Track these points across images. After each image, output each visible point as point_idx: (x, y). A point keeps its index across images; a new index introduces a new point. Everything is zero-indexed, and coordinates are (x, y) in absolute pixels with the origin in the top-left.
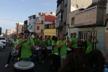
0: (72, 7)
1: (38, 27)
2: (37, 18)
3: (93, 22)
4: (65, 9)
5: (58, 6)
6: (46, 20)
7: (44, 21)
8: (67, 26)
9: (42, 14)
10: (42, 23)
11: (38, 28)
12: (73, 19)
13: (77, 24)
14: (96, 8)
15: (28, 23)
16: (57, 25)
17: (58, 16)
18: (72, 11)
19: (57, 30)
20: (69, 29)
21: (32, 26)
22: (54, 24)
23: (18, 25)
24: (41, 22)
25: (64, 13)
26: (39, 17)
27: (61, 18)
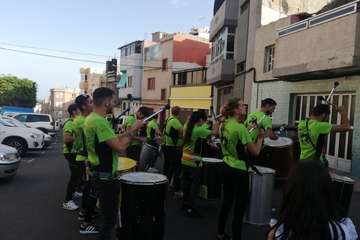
0: (265, 9)
1: (149, 79)
2: (147, 50)
3: (339, 61)
4: (241, 18)
5: (216, 8)
6: (176, 58)
7: (170, 59)
8: (247, 75)
9: (164, 36)
10: (164, 68)
11: (151, 84)
12: (270, 50)
13: (285, 68)
14: (351, 9)
15: (119, 69)
16: (214, 72)
17: (216, 42)
18: (265, 21)
19: (215, 89)
20: (255, 85)
21: (130, 78)
22: (205, 69)
23: (86, 75)
24: (160, 65)
25: (237, 30)
26: (153, 48)
27: (228, 50)
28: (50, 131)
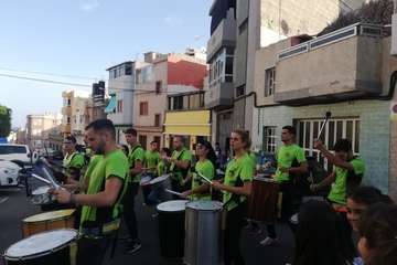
0: (264, 30)
1: (142, 104)
2: (138, 71)
3: (343, 84)
4: (239, 39)
5: (213, 28)
6: (171, 81)
7: (164, 81)
8: (248, 99)
9: (157, 56)
10: (158, 91)
11: (143, 108)
12: (270, 73)
13: (287, 93)
14: (352, 32)
15: (107, 92)
16: (213, 95)
17: (214, 64)
18: (264, 43)
19: (214, 115)
20: (256, 110)
21: (120, 102)
22: (203, 92)
23: (69, 98)
24: (153, 88)
25: (236, 52)
26: (145, 69)
27: (226, 72)
28: (27, 164)
